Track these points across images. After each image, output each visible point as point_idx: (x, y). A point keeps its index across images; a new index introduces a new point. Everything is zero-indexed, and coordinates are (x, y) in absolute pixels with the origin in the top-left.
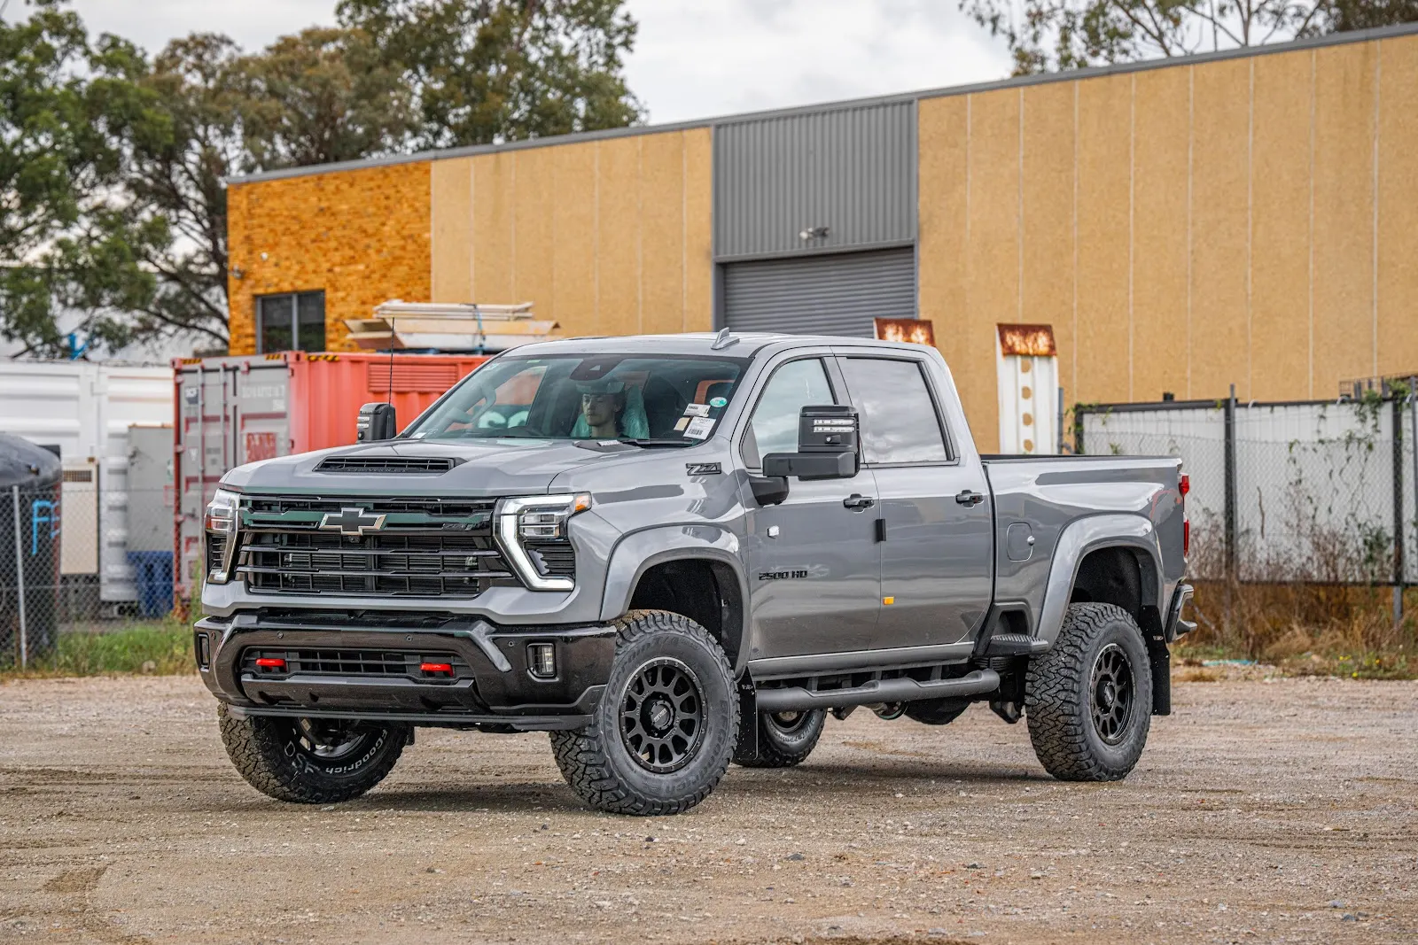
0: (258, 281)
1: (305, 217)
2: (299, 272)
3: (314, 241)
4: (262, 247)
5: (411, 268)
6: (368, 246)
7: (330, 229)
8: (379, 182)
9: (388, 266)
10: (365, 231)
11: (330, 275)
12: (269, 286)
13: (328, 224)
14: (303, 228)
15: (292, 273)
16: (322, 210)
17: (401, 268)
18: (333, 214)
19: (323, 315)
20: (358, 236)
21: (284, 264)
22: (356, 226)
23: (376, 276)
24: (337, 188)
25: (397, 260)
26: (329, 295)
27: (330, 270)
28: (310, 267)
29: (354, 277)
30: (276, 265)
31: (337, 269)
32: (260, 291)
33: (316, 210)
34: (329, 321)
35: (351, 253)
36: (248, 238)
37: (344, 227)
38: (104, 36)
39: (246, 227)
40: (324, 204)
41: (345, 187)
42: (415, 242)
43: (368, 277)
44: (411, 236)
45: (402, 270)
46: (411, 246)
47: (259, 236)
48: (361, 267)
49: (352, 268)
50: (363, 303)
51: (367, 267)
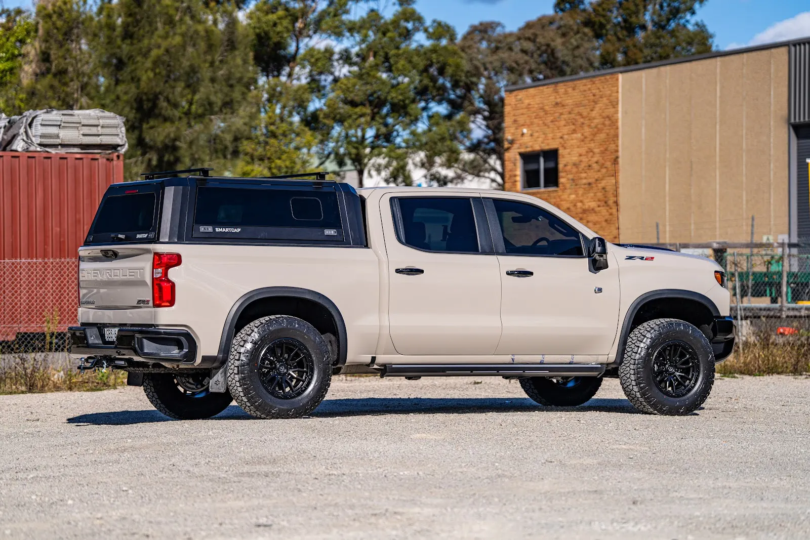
0: (521, 145)
1: (547, 108)
2: (544, 140)
3: (552, 122)
4: (523, 125)
5: (608, 135)
6: (583, 124)
7: (561, 114)
8: (589, 86)
9: (594, 135)
10: (581, 115)
11: (561, 140)
12: (527, 147)
13: (561, 111)
14: (546, 114)
15: (540, 139)
16: (557, 104)
17: (601, 135)
18: (563, 106)
19: (557, 163)
20: (577, 117)
21: (536, 134)
22: (576, 112)
23: (587, 140)
24: (566, 91)
25: (600, 131)
26: (561, 152)
27: (561, 138)
28: (550, 136)
29: (575, 141)
30: (531, 135)
31: (566, 137)
32: (522, 150)
33: (554, 103)
34: (561, 166)
35: (573, 127)
36: (515, 121)
37: (570, 113)
38: (434, 21)
39: (514, 115)
40: (559, 100)
41: (570, 90)
42: (610, 120)
43: (583, 141)
44: (608, 117)
45: (602, 136)
46: (607, 122)
47: (521, 120)
48: (579, 135)
49: (575, 135)
50: (580, 155)
51: (583, 135)
